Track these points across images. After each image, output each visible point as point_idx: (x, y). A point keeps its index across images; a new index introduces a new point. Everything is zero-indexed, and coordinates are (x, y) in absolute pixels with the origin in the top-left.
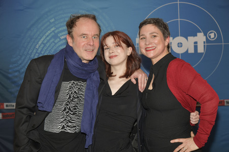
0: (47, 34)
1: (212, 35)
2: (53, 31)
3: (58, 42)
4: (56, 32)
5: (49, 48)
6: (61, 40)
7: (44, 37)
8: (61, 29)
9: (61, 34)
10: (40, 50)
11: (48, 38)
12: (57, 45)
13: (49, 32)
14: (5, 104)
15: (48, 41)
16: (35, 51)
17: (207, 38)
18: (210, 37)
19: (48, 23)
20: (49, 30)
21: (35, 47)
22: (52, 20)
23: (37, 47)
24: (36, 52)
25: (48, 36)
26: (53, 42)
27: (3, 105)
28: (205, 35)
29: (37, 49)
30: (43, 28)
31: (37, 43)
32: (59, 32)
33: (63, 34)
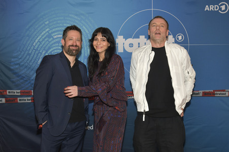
0: (43, 34)
1: (180, 38)
2: (48, 32)
3: (51, 41)
4: (50, 32)
5: (44, 46)
6: (54, 39)
7: (40, 36)
8: (54, 30)
9: (54, 34)
10: (36, 47)
11: (43, 38)
12: (51, 43)
13: (44, 32)
14: (8, 91)
15: (43, 40)
16: (32, 48)
17: (175, 40)
18: (178, 39)
19: (44, 25)
20: (45, 30)
21: (32, 45)
22: (47, 23)
23: (34, 44)
24: (34, 49)
25: (43, 35)
26: (48, 40)
27: (6, 92)
28: (174, 37)
29: (34, 46)
30: (39, 29)
31: (34, 41)
32: (52, 33)
33: (56, 34)
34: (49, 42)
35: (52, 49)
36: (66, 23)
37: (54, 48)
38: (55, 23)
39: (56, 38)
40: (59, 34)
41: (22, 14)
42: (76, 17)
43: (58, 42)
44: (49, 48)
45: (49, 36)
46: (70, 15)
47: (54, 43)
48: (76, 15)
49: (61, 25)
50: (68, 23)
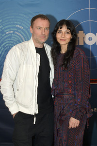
4: (3, 29)
6: (6, 35)
8: (6, 27)
9: (6, 31)
12: (4, 38)
26: (1, 36)
32: (5, 29)
33: (8, 30)
34: (3, 37)
35: (5, 43)
36: (16, 21)
37: (6, 42)
38: (7, 21)
39: (8, 34)
40: (10, 31)
42: (25, 16)
43: (10, 37)
44: (2, 43)
45: (3, 32)
46: (20, 14)
47: (7, 38)
48: (25, 14)
49: (12, 22)
50: (18, 21)
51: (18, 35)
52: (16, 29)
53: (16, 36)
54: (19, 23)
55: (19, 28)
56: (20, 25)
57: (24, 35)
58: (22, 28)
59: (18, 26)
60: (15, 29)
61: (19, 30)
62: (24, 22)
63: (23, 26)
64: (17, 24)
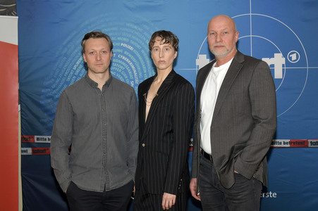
10: (77, 71)
14: (36, 137)
16: (72, 73)
17: (286, 60)
21: (72, 69)
23: (75, 67)
24: (74, 75)
27: (33, 138)
28: (285, 56)
29: (75, 71)
31: (75, 63)
36: (121, 36)
41: (57, 23)
42: (136, 27)
46: (128, 25)
48: (137, 24)
50: (124, 37)
51: (123, 61)
52: (121, 51)
53: (120, 62)
54: (125, 39)
55: (125, 49)
56: (128, 43)
57: (134, 60)
58: (131, 48)
59: (125, 45)
60: (119, 51)
61: (125, 52)
62: (133, 37)
63: (132, 45)
64: (121, 42)
